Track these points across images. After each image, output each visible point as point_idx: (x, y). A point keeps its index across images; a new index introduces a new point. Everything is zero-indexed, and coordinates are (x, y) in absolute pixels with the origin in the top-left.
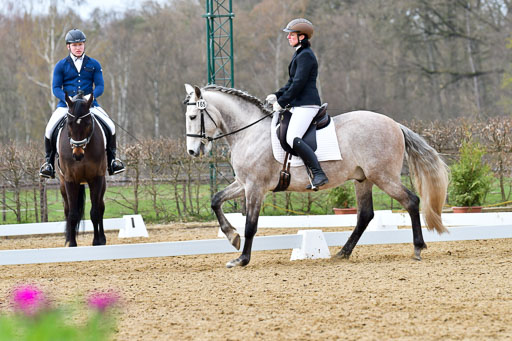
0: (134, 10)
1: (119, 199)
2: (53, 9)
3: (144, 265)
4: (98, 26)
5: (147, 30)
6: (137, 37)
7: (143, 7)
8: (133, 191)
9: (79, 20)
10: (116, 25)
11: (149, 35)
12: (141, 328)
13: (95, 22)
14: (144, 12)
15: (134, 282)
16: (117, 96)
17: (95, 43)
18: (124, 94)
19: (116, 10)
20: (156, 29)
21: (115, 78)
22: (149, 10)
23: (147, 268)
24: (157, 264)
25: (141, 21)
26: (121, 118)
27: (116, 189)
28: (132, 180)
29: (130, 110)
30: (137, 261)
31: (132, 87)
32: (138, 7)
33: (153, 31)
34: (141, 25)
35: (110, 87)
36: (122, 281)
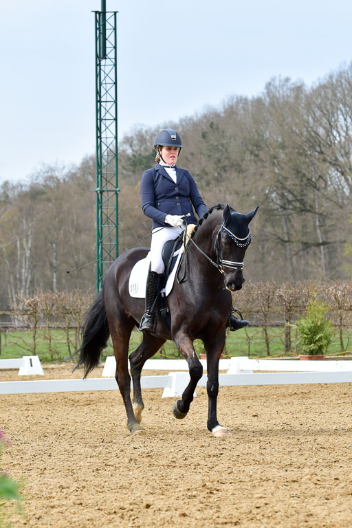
0: (38, 183)
1: (20, 342)
3: (39, 399)
4: (7, 196)
5: (49, 200)
6: (40, 206)
7: (45, 181)
8: (32, 336)
10: (23, 196)
11: (50, 205)
12: (33, 453)
13: (5, 193)
14: (46, 186)
15: (30, 413)
16: (21, 255)
17: (5, 210)
18: (28, 253)
19: (23, 183)
20: (56, 199)
21: (21, 240)
22: (52, 184)
23: (41, 402)
24: (50, 398)
25: (43, 193)
26: (25, 273)
27: (18, 334)
28: (32, 326)
29: (33, 267)
30: (33, 396)
31: (35, 248)
32: (41, 181)
33: (53, 201)
34: (44, 197)
35: (16, 247)
36: (20, 413)
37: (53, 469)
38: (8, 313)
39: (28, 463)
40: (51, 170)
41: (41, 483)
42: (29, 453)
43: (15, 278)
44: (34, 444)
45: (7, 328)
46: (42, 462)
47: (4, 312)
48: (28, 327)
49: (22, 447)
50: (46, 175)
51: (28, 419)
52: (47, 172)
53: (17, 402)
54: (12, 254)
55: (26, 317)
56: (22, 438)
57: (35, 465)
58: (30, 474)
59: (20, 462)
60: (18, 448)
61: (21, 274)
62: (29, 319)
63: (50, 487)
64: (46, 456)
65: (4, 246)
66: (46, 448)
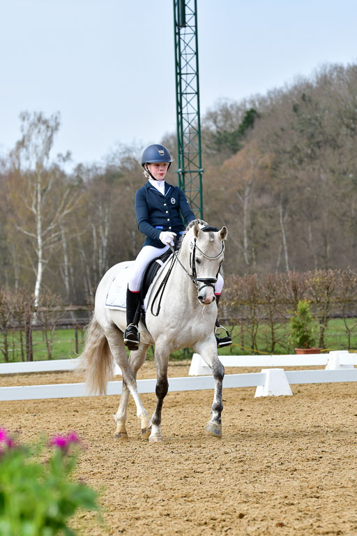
0: (114, 166)
2: (39, 165)
4: (81, 181)
5: (127, 184)
6: (117, 190)
7: (122, 163)
9: (63, 175)
10: (98, 179)
11: (128, 189)
13: (78, 176)
14: (123, 168)
16: (98, 246)
17: (78, 196)
18: (105, 243)
19: (98, 165)
20: (134, 183)
21: (97, 227)
22: (128, 166)
25: (120, 176)
26: (102, 265)
29: (111, 258)
30: (114, 398)
31: (112, 236)
32: (117, 163)
33: (132, 185)
34: (121, 180)
35: (92, 236)
36: (100, 417)
37: (136, 477)
38: (85, 308)
39: (110, 472)
40: (128, 150)
41: (124, 492)
42: (111, 461)
43: (92, 270)
44: (116, 451)
45: (84, 324)
46: (124, 470)
47: (80, 307)
49: (102, 454)
50: (122, 156)
51: (109, 423)
52: (124, 153)
53: (96, 405)
54: (88, 244)
56: (102, 445)
57: (118, 474)
58: (112, 483)
59: (100, 470)
60: (98, 455)
61: (98, 265)
63: (134, 497)
64: (129, 463)
65: (78, 235)
66: (129, 455)
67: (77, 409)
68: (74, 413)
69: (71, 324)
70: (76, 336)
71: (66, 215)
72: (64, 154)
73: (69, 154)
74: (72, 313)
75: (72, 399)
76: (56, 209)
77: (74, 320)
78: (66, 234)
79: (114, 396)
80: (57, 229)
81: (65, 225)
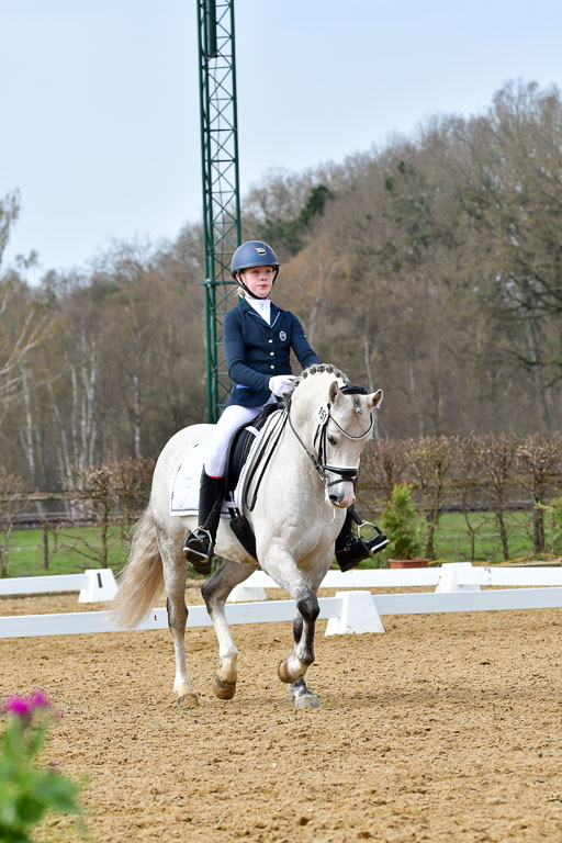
0: (105, 273)
1: (80, 546)
3: (114, 643)
4: (53, 297)
5: (124, 302)
6: (109, 312)
7: (117, 269)
8: (100, 534)
9: (24, 287)
10: (80, 296)
11: (127, 309)
12: (106, 735)
13: (48, 290)
14: (119, 278)
15: (99, 667)
16: (80, 399)
17: (48, 320)
18: (91, 394)
19: (79, 273)
20: (136, 300)
21: (78, 370)
22: (127, 274)
23: (118, 646)
24: (133, 640)
25: (115, 290)
26: (86, 428)
27: (76, 532)
28: (99, 518)
29: (99, 417)
30: (104, 637)
31: (102, 384)
32: (110, 269)
33: (132, 303)
34: (116, 296)
35: (71, 382)
36: (81, 667)
37: (139, 761)
38: (58, 496)
39: (98, 753)
40: (128, 249)
41: (120, 785)
42: (99, 735)
43: (69, 436)
44: (107, 720)
45: (57, 522)
46: (121, 750)
47: (51, 495)
48: (93, 520)
49: (86, 725)
50: (118, 258)
51: (96, 677)
52: (121, 254)
53: (76, 649)
54: (64, 396)
55: (89, 502)
56: (86, 710)
57: (110, 756)
58: (101, 771)
59: (82, 750)
60: (79, 727)
61: (79, 428)
62: (95, 506)
63: (136, 793)
64: (128, 739)
65: (49, 384)
66: (128, 726)
67: (47, 654)
68: (41, 661)
69: (37, 522)
70: (46, 542)
71: (29, 351)
72: (27, 256)
73: (33, 256)
74: (38, 504)
75: (38, 638)
76: (13, 342)
77: (42, 514)
78: (29, 380)
79: (104, 634)
80: (16, 373)
81: (27, 366)
